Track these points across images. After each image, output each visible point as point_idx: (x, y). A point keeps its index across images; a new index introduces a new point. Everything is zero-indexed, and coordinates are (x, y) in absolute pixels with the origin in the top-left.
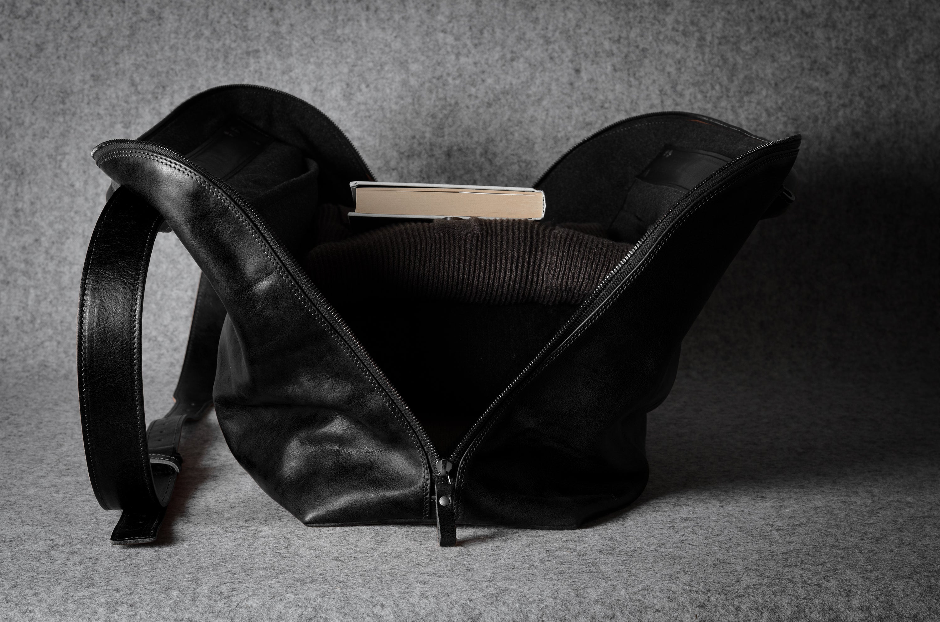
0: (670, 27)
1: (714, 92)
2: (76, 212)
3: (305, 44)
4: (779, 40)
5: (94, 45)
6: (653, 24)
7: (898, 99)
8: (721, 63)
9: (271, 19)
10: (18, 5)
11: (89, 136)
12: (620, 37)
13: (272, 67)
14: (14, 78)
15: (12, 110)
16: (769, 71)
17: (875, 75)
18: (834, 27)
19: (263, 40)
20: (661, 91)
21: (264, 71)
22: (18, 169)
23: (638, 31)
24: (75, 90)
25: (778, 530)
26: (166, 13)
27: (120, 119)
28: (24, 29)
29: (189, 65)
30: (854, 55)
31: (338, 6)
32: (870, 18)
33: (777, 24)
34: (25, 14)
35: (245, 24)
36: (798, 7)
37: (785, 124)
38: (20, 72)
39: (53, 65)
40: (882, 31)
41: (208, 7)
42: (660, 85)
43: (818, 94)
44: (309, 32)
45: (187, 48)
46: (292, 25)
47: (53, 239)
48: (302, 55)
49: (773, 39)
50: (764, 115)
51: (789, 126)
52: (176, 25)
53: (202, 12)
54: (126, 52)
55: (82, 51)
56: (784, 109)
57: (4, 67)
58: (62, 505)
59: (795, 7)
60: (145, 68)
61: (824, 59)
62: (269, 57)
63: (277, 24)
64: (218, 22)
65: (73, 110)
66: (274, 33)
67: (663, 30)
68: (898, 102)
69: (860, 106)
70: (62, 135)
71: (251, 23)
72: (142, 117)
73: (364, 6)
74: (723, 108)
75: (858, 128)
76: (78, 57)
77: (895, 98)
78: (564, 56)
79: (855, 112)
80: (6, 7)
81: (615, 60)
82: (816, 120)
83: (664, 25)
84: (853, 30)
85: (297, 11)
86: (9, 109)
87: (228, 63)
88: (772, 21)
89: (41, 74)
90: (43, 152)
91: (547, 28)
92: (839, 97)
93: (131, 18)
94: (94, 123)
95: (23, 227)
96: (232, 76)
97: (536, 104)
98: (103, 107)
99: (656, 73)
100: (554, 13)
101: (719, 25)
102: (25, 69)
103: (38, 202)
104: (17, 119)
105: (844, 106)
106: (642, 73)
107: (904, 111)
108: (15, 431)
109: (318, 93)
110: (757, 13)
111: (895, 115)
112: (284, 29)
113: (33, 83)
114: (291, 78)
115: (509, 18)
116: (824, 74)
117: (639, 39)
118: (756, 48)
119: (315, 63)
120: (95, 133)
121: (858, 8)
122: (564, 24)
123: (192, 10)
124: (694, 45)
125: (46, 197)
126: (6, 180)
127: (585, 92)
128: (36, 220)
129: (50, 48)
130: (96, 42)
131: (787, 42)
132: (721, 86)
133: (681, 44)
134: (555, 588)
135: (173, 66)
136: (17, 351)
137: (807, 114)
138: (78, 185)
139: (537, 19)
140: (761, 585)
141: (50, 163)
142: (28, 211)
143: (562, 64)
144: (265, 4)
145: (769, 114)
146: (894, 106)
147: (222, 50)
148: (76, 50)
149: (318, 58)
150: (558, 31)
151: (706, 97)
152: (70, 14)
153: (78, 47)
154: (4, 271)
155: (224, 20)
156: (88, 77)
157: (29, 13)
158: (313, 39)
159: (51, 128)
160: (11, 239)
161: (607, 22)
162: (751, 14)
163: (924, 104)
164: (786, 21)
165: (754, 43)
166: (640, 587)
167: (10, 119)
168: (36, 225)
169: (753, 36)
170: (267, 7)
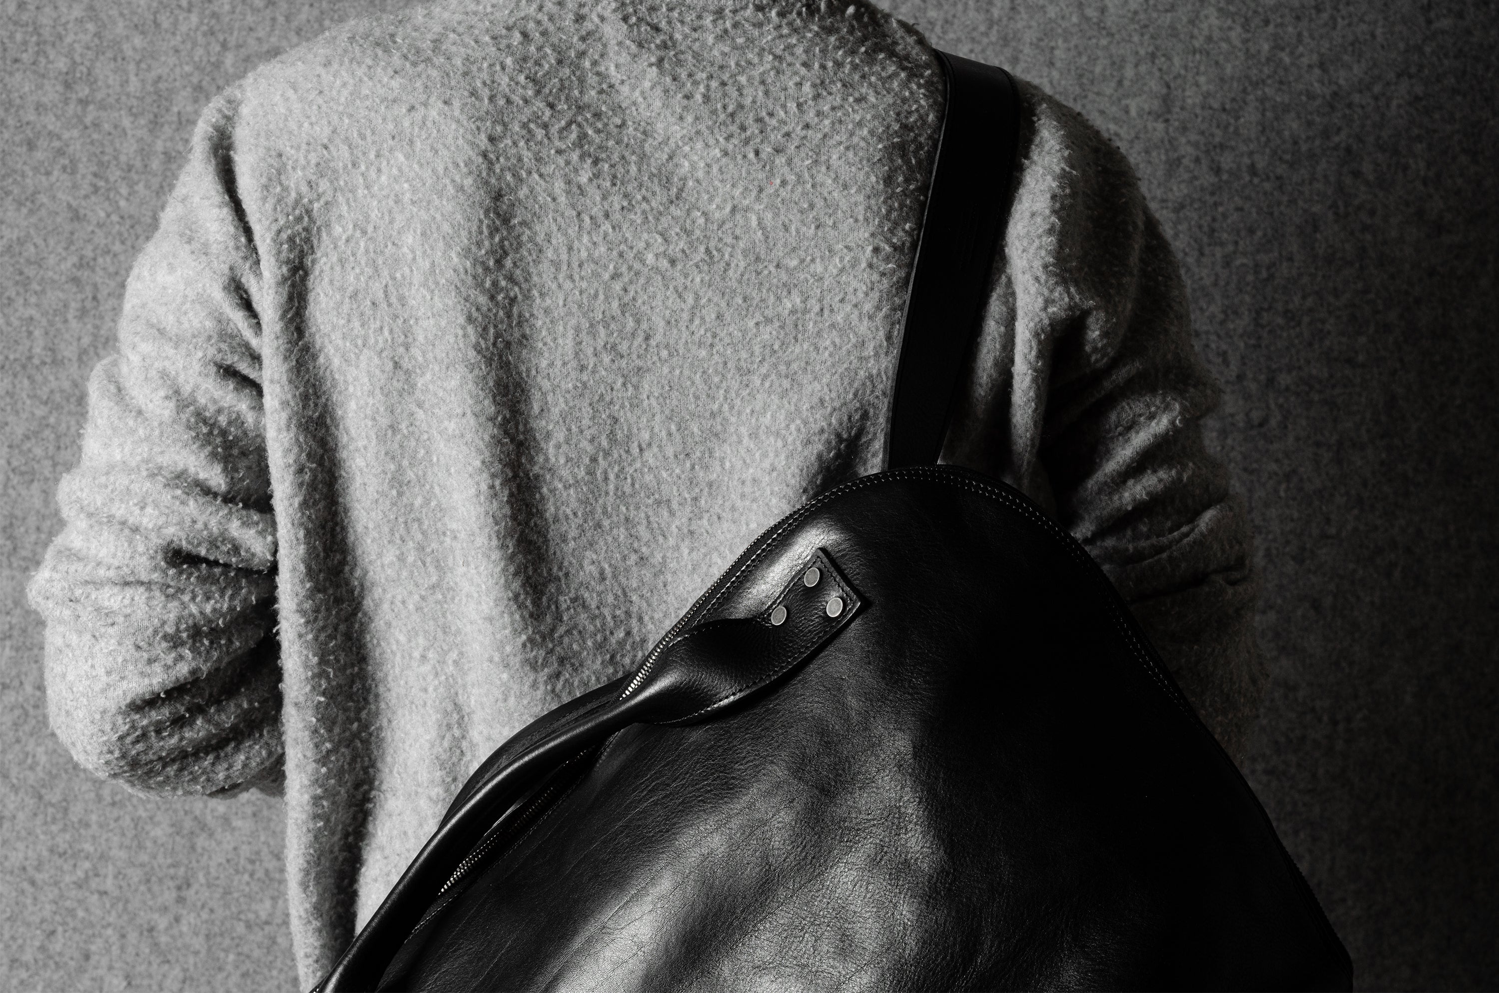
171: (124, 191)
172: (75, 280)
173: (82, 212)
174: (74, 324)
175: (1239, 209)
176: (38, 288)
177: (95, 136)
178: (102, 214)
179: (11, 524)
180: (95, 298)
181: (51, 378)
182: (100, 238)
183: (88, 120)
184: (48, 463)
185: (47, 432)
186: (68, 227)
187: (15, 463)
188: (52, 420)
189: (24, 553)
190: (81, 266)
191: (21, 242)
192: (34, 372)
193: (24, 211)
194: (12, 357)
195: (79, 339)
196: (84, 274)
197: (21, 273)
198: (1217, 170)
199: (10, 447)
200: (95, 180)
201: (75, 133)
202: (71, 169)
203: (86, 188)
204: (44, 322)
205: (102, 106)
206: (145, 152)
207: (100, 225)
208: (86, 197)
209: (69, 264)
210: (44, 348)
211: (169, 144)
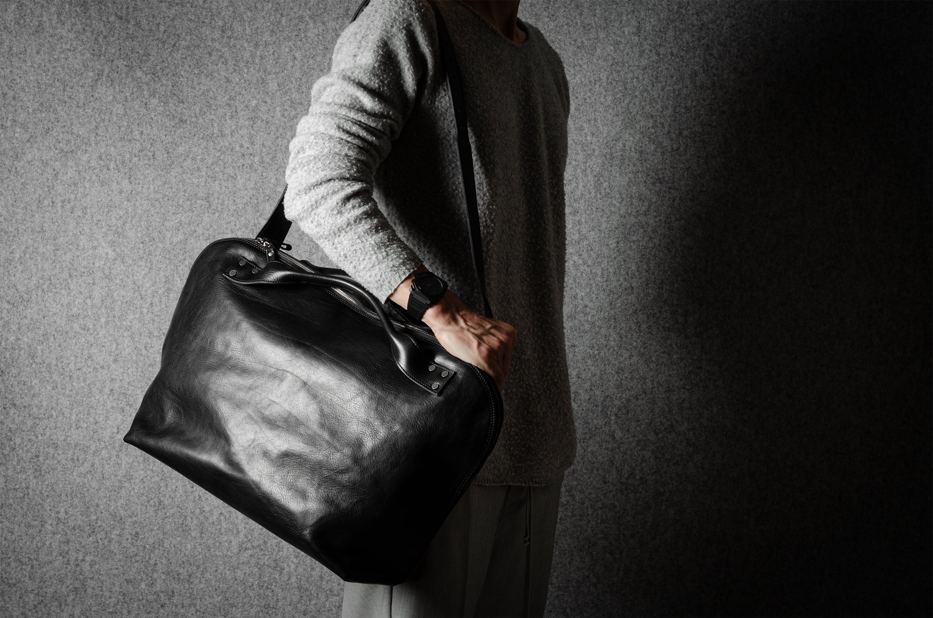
171: (246, 71)
172: (229, 105)
173: (230, 79)
174: (228, 121)
175: (667, 69)
176: (215, 108)
177: (234, 50)
178: (238, 80)
179: (208, 197)
180: (236, 111)
181: (221, 142)
182: (237, 89)
183: (231, 44)
184: (221, 173)
185: (220, 162)
186: (225, 85)
187: (209, 174)
188: (222, 157)
189: (213, 207)
190: (231, 99)
191: (208, 91)
192: (214, 139)
193: (209, 79)
194: (206, 134)
195: (231, 127)
196: (232, 102)
197: (208, 103)
198: (658, 54)
199: (207, 167)
200: (235, 67)
201: (227, 49)
202: (225, 63)
203: (231, 70)
204: (218, 121)
205: (236, 39)
206: (253, 56)
207: (237, 84)
208: (231, 73)
209: (226, 99)
210: (218, 131)
211: (262, 53)
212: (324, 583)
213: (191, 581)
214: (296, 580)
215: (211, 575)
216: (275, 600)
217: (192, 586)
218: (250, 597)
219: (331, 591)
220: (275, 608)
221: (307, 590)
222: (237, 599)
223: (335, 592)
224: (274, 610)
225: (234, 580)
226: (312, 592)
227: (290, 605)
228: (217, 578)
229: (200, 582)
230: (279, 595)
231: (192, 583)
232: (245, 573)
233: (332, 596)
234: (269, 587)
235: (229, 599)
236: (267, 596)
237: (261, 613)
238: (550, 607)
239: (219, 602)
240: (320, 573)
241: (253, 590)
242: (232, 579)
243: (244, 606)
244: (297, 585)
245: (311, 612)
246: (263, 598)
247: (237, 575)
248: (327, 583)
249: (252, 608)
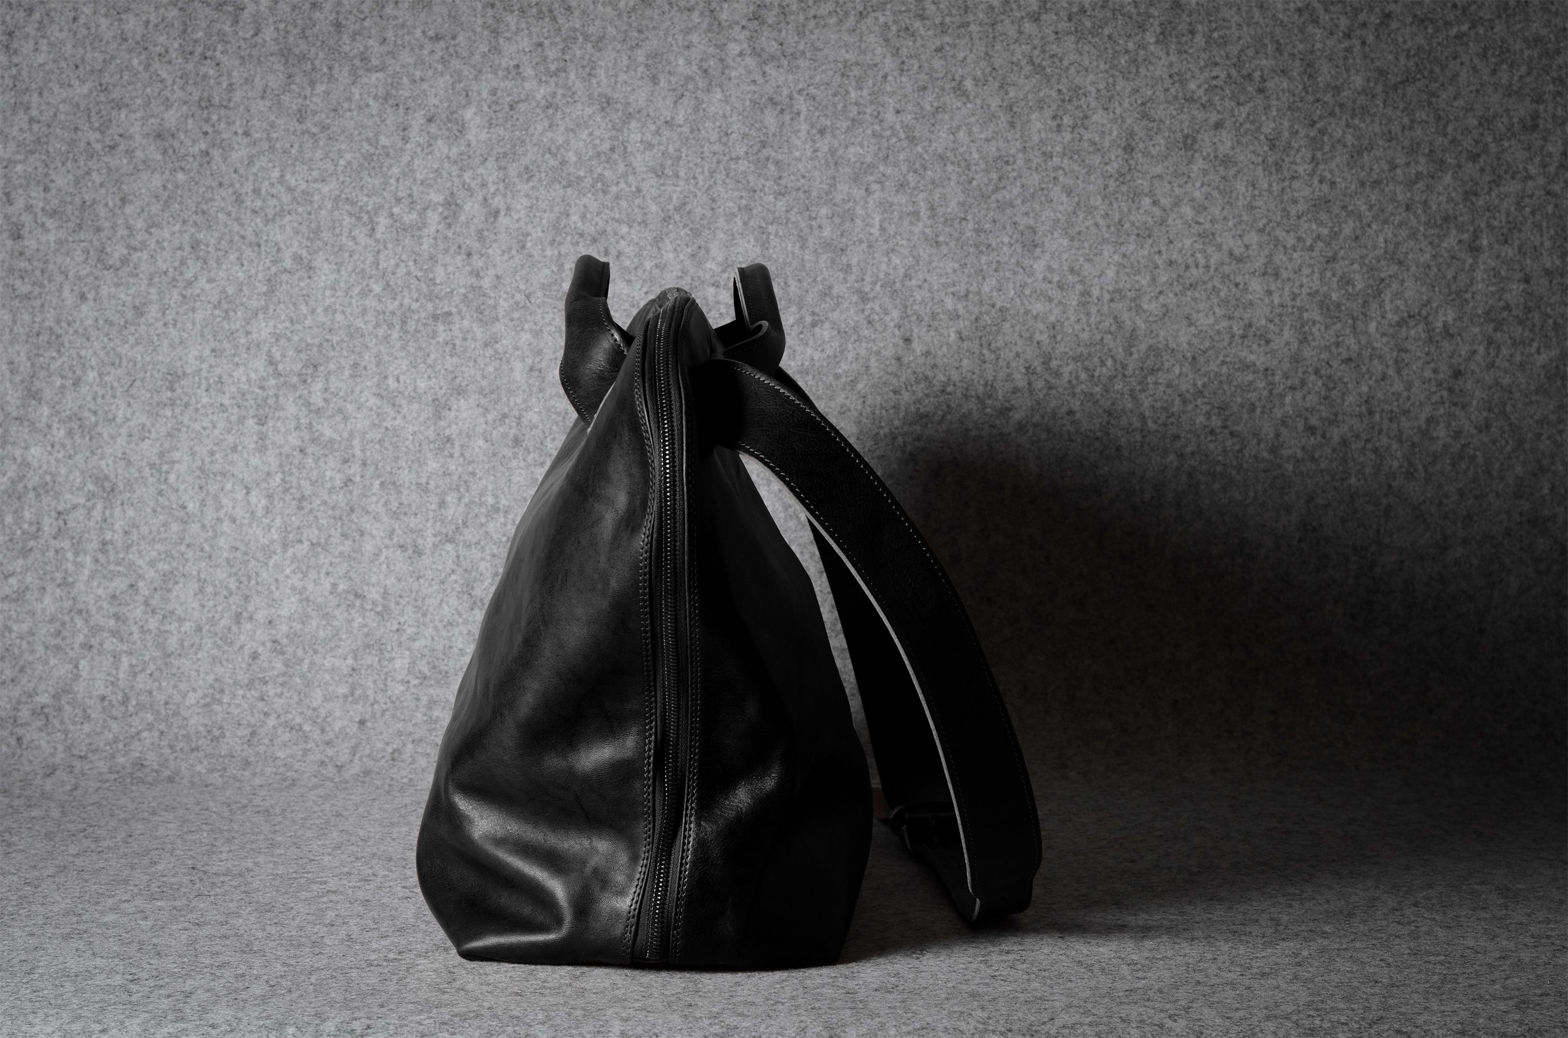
0: (1040, 277)
1: (1104, 369)
2: (188, 546)
3: (517, 303)
4: (1197, 295)
5: (215, 307)
6: (1015, 273)
7: (1370, 378)
8: (1113, 329)
9: (468, 268)
10: (109, 250)
11: (208, 436)
12: (968, 292)
13: (469, 337)
14: (102, 354)
15: (99, 400)
16: (1184, 339)
17: (1337, 344)
18: (1277, 275)
19: (456, 299)
20: (1027, 369)
21: (458, 342)
22: (106, 484)
23: (994, 283)
24: (189, 371)
25: (1129, 965)
26: (318, 260)
27: (252, 412)
28: (117, 285)
29: (351, 336)
30: (1305, 315)
31: (563, 250)
32: (1328, 262)
33: (1194, 271)
34: (118, 263)
35: (431, 276)
36: (1224, 247)
37: (1208, 415)
38: (111, 345)
39: (158, 335)
40: (1346, 281)
41: (378, 252)
42: (1026, 361)
43: (1254, 372)
44: (522, 287)
45: (348, 311)
46: (498, 277)
47: (155, 584)
48: (512, 320)
49: (1189, 293)
50: (1177, 401)
51: (1214, 418)
52: (333, 277)
53: (370, 259)
54: (261, 316)
55: (199, 315)
56: (1206, 393)
57: (88, 339)
58: (149, 935)
59: (1219, 248)
60: (289, 340)
61: (1263, 322)
62: (466, 323)
63: (478, 275)
64: (393, 273)
65: (186, 399)
66: (473, 288)
67: (1030, 281)
68: (1371, 382)
69: (1317, 388)
70: (170, 435)
71: (440, 274)
72: (284, 409)
73: (602, 249)
74: (1118, 392)
75: (1313, 421)
76: (193, 324)
77: (1367, 377)
78: (887, 318)
79: (1309, 398)
80: (92, 253)
81: (961, 324)
82: (1253, 408)
83: (1031, 274)
84: (1304, 280)
85: (506, 257)
86: (94, 399)
87: (407, 332)
88: (1187, 267)
89: (140, 348)
90: (141, 460)
91: (863, 280)
92: (1286, 376)
93: (269, 269)
94: (215, 418)
95: (112, 567)
96: (412, 350)
97: (848, 388)
98: (228, 395)
99: (1020, 343)
100: (874, 258)
101: (1111, 273)
102: (118, 341)
103: (135, 531)
104: (106, 412)
105: (1292, 388)
106: (1000, 343)
107: (1380, 395)
108: (93, 846)
109: (536, 374)
110: (1165, 256)
111: (1367, 402)
112: (486, 283)
113: (129, 361)
114: (496, 352)
115: (808, 265)
116: (1263, 342)
117: (994, 294)
118: (1164, 305)
119: (531, 331)
120: (216, 432)
121: (1311, 249)
122: (887, 274)
123: (356, 257)
124: (1075, 303)
125: (146, 523)
126: (89, 500)
127: (919, 370)
128: (131, 556)
129: (153, 311)
130: (219, 302)
131: (1209, 298)
132: (1115, 361)
133: (1056, 302)
134: (802, 1025)
135: (328, 337)
136: (102, 745)
137: (1239, 400)
138: (191, 506)
139: (849, 266)
140: (1082, 1024)
141: (152, 475)
142: (120, 544)
143: (885, 330)
144: (460, 247)
145: (1184, 402)
146: (1365, 389)
147: (399, 313)
148: (191, 314)
149: (535, 323)
150: (879, 284)
151: (1093, 376)
152: (183, 262)
153: (193, 310)
154: (86, 631)
155: (402, 271)
156: (207, 352)
157: (125, 261)
158: (528, 297)
159: (153, 425)
160: (95, 584)
161: (949, 270)
162: (1157, 257)
163: (1409, 386)
164: (1207, 267)
165: (1161, 298)
166: (917, 1025)
167: (95, 413)
168: (132, 564)
169: (1159, 289)
170: (463, 251)
212: (346, 38)
213: (15, 45)
214: (275, 35)
215: (61, 30)
216: (225, 85)
217: (15, 60)
218: (162, 81)
219: (364, 59)
220: (225, 107)
221: (302, 58)
222: (131, 87)
223: (375, 62)
224: (223, 112)
225: (119, 41)
226: (317, 62)
227: (263, 98)
228: (79, 36)
229: (36, 50)
230: (235, 73)
231: (15, 52)
232: (147, 22)
233: (368, 70)
234: (208, 54)
235: (111, 87)
236: (205, 76)
237: (190, 121)
238: (922, 76)
239: (85, 97)
240: (334, 16)
241: (170, 62)
242: (114, 37)
243: (148, 104)
244: (277, 48)
245: (315, 113)
246: (195, 83)
247: (126, 27)
248: (354, 40)
249: (168, 107)
